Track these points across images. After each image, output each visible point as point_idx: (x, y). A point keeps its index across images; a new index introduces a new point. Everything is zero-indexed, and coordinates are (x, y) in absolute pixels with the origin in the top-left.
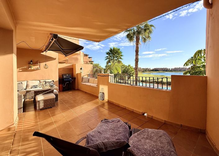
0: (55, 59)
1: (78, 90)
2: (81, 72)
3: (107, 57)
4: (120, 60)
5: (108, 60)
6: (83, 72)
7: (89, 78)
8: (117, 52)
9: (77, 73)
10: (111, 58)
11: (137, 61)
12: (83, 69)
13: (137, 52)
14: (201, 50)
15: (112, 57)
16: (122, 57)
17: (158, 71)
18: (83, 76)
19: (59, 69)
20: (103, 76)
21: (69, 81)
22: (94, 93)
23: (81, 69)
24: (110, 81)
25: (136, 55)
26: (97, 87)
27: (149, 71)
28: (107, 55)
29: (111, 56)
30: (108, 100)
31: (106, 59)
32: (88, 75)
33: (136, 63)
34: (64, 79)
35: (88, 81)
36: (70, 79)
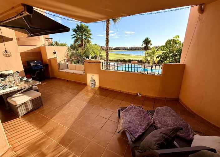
0: (11, 39)
1: (54, 78)
2: (55, 56)
3: (74, 35)
4: (90, 39)
5: (75, 38)
6: (57, 57)
7: (67, 64)
8: (86, 30)
9: (48, 58)
10: (78, 36)
11: (107, 41)
12: (57, 52)
13: (107, 32)
14: (171, 40)
15: (80, 36)
16: (91, 36)
17: (119, 50)
18: (60, 62)
19: (21, 54)
20: (92, 63)
21: (41, 70)
22: (80, 81)
23: (55, 53)
24: (101, 68)
25: (106, 35)
26: (84, 74)
27: (112, 50)
28: (74, 33)
29: (78, 34)
30: (99, 86)
31: (73, 38)
32: (65, 60)
33: (106, 44)
34: (33, 68)
35: (68, 68)
36: (41, 67)
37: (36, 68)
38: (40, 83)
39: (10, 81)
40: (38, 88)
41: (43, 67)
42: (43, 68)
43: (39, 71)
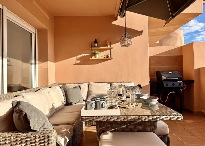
9: (196, 67)
21: (177, 89)
34: (165, 84)
36: (180, 84)
37: (170, 85)
38: (181, 117)
39: (118, 95)
40: (167, 131)
41: (182, 86)
42: (182, 88)
43: (174, 92)
